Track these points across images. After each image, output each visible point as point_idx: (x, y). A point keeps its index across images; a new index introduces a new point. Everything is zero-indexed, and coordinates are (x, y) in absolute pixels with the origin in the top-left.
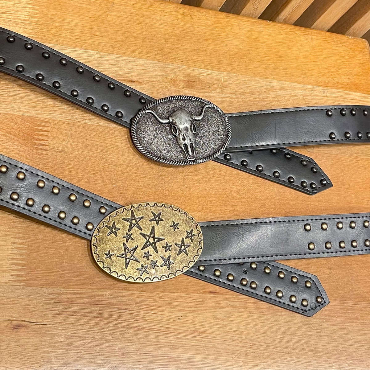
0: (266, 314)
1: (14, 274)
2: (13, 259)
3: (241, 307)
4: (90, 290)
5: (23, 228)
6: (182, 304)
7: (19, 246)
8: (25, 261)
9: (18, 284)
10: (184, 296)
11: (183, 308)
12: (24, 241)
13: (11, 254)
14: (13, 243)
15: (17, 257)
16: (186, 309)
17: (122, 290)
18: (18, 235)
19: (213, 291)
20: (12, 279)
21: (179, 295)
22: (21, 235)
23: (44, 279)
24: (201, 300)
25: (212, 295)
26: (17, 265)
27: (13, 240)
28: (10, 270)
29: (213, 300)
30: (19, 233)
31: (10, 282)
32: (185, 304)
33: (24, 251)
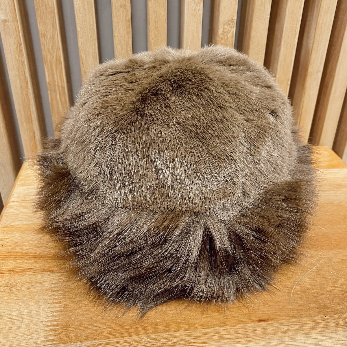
0: (330, 332)
1: (47, 334)
2: (48, 321)
3: (298, 329)
4: (128, 338)
5: (61, 295)
6: (231, 336)
7: (55, 309)
8: (60, 321)
9: (51, 343)
10: (231, 329)
11: (234, 340)
12: (60, 305)
13: (46, 317)
14: (49, 308)
15: (52, 319)
16: (236, 340)
17: (162, 332)
18: (54, 301)
19: (262, 319)
20: (45, 339)
21: (226, 328)
22: (57, 301)
23: (78, 334)
24: (251, 329)
25: (262, 323)
26: (51, 326)
27: (49, 306)
28: (43, 331)
29: (265, 327)
30: (56, 299)
31: (42, 342)
32: (235, 336)
33: (59, 313)
